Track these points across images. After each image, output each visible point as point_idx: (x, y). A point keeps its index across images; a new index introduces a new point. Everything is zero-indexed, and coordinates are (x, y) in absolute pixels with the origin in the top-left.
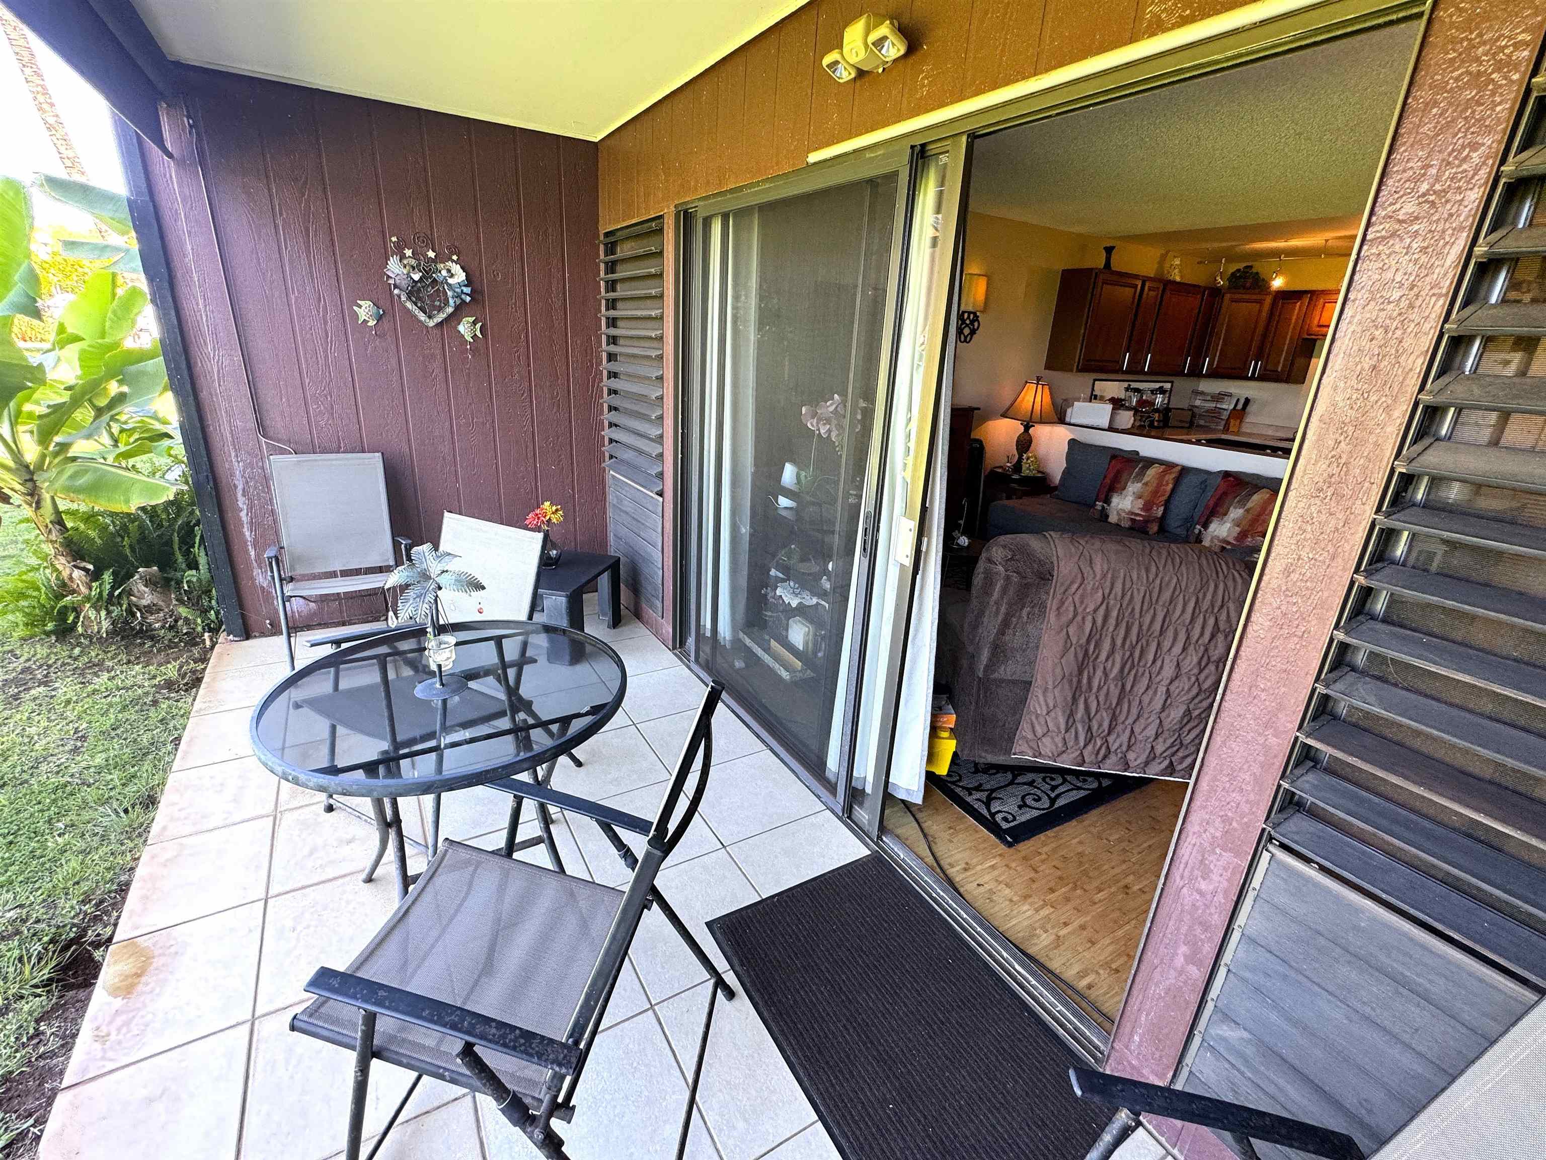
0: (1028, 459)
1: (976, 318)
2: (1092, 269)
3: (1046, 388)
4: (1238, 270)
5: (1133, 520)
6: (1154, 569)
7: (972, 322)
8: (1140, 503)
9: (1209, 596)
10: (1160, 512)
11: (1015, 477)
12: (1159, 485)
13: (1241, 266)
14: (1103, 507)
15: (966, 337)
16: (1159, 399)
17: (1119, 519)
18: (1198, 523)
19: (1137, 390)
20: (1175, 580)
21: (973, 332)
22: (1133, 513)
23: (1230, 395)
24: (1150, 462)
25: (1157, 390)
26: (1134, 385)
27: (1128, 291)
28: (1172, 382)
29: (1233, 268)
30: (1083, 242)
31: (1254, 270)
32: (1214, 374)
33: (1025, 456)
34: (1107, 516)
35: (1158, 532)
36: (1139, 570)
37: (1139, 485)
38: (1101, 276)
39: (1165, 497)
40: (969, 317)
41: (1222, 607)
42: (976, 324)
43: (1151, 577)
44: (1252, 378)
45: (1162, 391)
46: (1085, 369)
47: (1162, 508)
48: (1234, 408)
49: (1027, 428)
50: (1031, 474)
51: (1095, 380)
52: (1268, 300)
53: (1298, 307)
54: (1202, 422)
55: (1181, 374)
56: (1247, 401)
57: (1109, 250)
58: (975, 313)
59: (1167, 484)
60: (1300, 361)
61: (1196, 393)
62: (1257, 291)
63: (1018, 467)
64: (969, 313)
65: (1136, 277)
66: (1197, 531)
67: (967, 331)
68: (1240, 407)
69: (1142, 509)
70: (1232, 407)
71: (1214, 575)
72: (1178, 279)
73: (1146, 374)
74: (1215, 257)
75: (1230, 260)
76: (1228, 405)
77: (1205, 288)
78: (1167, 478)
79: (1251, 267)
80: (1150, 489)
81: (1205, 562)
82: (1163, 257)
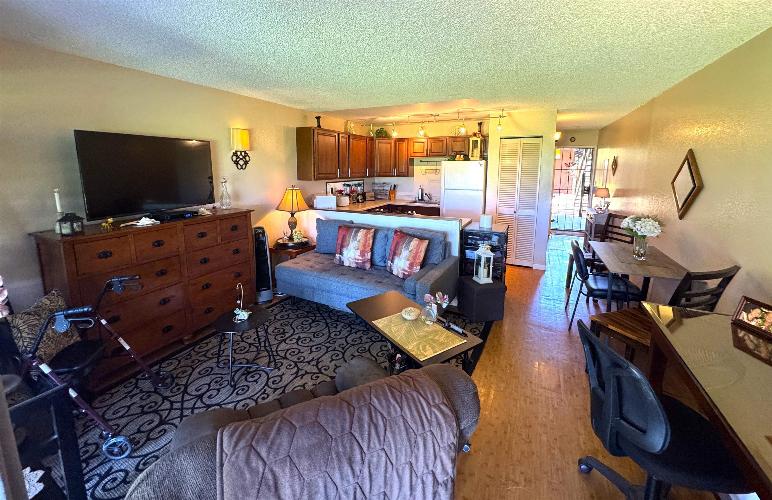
0: (296, 232)
1: (246, 155)
2: (311, 127)
3: (299, 192)
4: (378, 130)
5: (357, 263)
6: (358, 456)
7: (244, 157)
8: (358, 253)
9: (421, 459)
10: (369, 256)
11: (291, 244)
12: (366, 241)
13: (379, 128)
14: (340, 257)
15: (242, 166)
16: (359, 188)
17: (350, 264)
18: (389, 260)
19: (349, 185)
20: (384, 458)
21: (246, 163)
22: (356, 259)
23: (387, 184)
24: (359, 227)
25: (357, 185)
26: (347, 183)
27: (332, 139)
28: (363, 180)
29: (376, 129)
30: (304, 115)
31: (384, 130)
32: (379, 176)
33: (294, 231)
34: (343, 262)
35: (371, 267)
36: (341, 469)
37: (356, 242)
38: (316, 131)
39: (370, 247)
40: (241, 154)
41: (435, 458)
42: (247, 158)
43: (357, 469)
44: (394, 176)
45: (359, 185)
46: (318, 179)
47: (370, 254)
48: (391, 190)
49: (293, 215)
50: (299, 241)
51: (327, 183)
52: (393, 142)
53: (404, 145)
54: (379, 197)
55: (365, 176)
56: (395, 186)
57: (318, 118)
58: (245, 152)
59: (369, 240)
60: (410, 167)
61: (374, 184)
62: (388, 138)
63: (291, 238)
64: (241, 152)
65: (334, 132)
66: (389, 265)
67: (241, 162)
68: (392, 189)
69: (360, 256)
70: (389, 189)
71: (420, 428)
72: (354, 133)
73: (349, 178)
74: (368, 123)
75: (374, 125)
76: (388, 188)
77: (367, 137)
78: (368, 236)
79: (383, 128)
80: (362, 243)
81: (407, 411)
82: (346, 124)
